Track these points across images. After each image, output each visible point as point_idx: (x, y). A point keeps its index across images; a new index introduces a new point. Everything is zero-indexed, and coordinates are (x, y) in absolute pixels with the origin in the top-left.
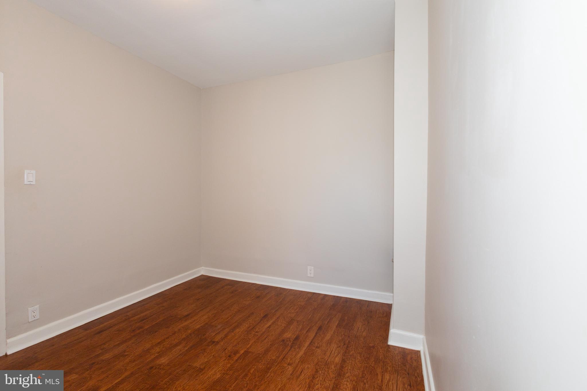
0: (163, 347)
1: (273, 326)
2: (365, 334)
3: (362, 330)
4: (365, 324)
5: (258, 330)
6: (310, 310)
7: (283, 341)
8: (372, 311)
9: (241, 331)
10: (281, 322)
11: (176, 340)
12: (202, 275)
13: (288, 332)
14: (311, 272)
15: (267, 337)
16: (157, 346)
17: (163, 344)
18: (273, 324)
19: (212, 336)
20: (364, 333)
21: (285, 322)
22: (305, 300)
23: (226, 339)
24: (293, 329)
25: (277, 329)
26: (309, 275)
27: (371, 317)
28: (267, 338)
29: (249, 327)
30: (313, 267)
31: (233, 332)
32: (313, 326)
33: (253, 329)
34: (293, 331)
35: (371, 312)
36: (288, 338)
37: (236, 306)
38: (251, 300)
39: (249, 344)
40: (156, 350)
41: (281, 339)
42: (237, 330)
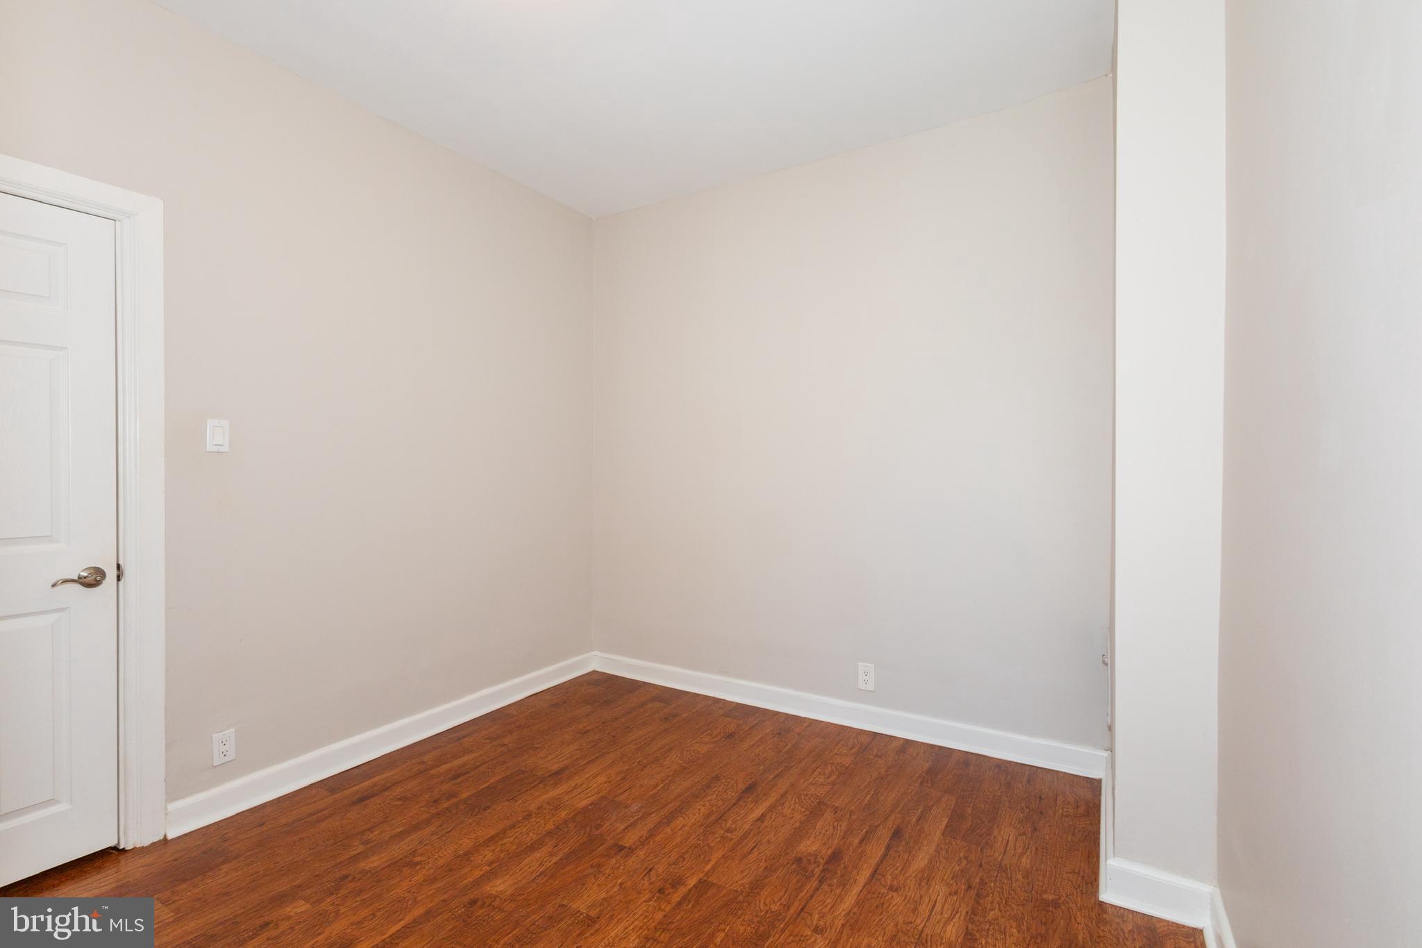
0: (502, 851)
1: (771, 818)
2: (1028, 862)
3: (1019, 851)
4: (1024, 834)
5: (731, 824)
6: (869, 780)
7: (799, 860)
8: (1043, 797)
9: (689, 825)
10: (792, 808)
11: (531, 834)
12: (594, 672)
13: (812, 839)
14: (866, 678)
15: (755, 847)
16: (487, 846)
17: (500, 843)
18: (772, 811)
19: (618, 830)
20: (1024, 860)
21: (803, 810)
22: (853, 751)
23: (652, 843)
24: (824, 831)
25: (783, 826)
26: (862, 686)
27: (1041, 813)
28: (755, 850)
29: (709, 815)
30: (873, 665)
31: (668, 823)
32: (879, 825)
33: (720, 821)
34: (824, 834)
35: (1040, 798)
36: (810, 855)
37: (676, 757)
38: (713, 743)
39: (709, 861)
40: (485, 856)
41: (794, 855)
42: (680, 821)
